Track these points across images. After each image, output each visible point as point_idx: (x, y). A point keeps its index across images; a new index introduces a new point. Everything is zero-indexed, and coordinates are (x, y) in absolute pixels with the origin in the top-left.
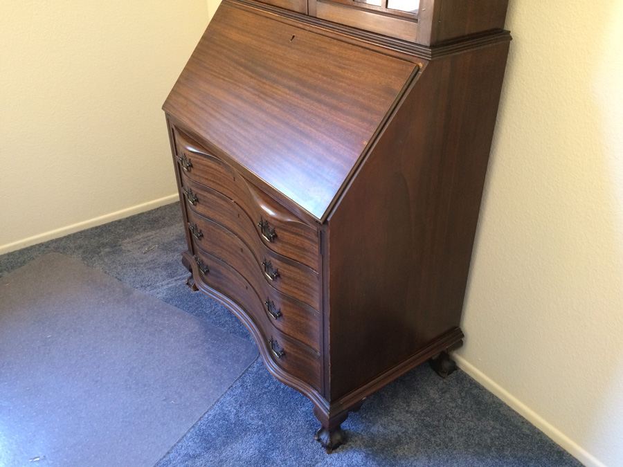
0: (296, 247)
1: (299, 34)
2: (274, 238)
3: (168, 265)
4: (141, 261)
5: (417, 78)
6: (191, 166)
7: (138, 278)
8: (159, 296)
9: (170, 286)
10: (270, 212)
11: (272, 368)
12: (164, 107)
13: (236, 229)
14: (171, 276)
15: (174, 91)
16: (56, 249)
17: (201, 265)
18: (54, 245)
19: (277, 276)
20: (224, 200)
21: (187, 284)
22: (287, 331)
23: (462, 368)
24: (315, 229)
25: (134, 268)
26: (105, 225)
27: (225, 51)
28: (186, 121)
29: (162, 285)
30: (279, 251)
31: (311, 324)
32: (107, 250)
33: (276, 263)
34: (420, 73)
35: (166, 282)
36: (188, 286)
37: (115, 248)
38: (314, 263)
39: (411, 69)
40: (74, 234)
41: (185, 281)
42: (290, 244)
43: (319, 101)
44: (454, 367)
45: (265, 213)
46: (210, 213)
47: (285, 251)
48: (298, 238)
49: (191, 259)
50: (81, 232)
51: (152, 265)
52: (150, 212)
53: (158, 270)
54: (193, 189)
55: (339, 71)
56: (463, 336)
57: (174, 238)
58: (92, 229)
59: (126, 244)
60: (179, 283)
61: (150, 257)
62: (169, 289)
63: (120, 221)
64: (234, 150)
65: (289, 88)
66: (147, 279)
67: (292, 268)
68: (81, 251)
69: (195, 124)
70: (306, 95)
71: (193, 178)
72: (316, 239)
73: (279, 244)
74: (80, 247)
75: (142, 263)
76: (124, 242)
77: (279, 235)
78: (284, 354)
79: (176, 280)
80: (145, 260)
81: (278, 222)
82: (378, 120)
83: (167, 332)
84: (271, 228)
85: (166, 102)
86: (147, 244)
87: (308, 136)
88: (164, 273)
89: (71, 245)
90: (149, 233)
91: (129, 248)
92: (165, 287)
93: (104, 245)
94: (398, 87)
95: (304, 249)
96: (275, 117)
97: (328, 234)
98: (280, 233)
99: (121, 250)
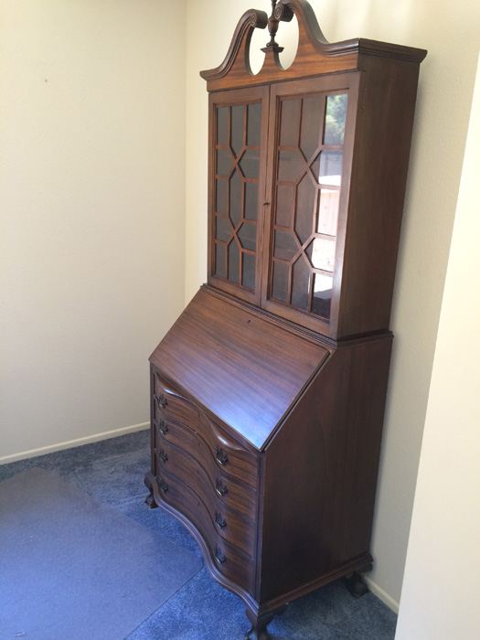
0: (241, 469)
1: (253, 320)
2: (226, 462)
3: (131, 485)
4: (108, 480)
5: (328, 360)
6: (166, 404)
7: (105, 494)
8: (121, 510)
10: (225, 442)
11: (215, 574)
12: (150, 359)
13: (196, 454)
14: (132, 494)
15: (159, 348)
16: (39, 465)
17: (161, 484)
18: (36, 461)
19: (226, 492)
20: (190, 431)
21: (146, 502)
22: (229, 540)
23: (373, 592)
24: (256, 456)
25: (102, 485)
26: (79, 447)
27: (200, 324)
28: (166, 370)
29: (125, 502)
30: (229, 472)
31: (248, 533)
32: (81, 468)
33: (225, 481)
34: (330, 356)
35: (127, 499)
36: (146, 504)
37: (87, 467)
38: (254, 483)
39: (324, 354)
40: (55, 453)
41: (144, 499)
42: (237, 467)
43: (264, 367)
44: (366, 590)
45: (221, 443)
46: (176, 441)
47: (233, 472)
48: (243, 462)
49: (153, 480)
50: (60, 452)
51: (117, 484)
52: (117, 438)
53: (122, 488)
54: (166, 421)
55: (278, 348)
56: (372, 560)
57: (136, 462)
58: (68, 450)
59: (97, 465)
60: (139, 500)
61: (116, 477)
62: (130, 505)
63: (92, 444)
64: (202, 395)
65: (244, 356)
66: (113, 495)
67: (237, 486)
68: (59, 468)
69: (173, 373)
70: (254, 362)
71: (166, 412)
72: (257, 464)
73: (229, 467)
74: (59, 464)
75: (109, 482)
76: (94, 462)
77: (230, 460)
78: (224, 561)
79: (136, 498)
80: (111, 479)
81: (229, 450)
82: (302, 384)
83: (127, 541)
84: (224, 453)
86: (114, 465)
87: (255, 391)
88: (127, 491)
89: (52, 463)
90: (116, 457)
91: (99, 468)
92: (127, 503)
93: (78, 464)
94: (316, 364)
95: (247, 471)
96: (233, 375)
97: (265, 459)
98: (229, 457)
99: (92, 470)
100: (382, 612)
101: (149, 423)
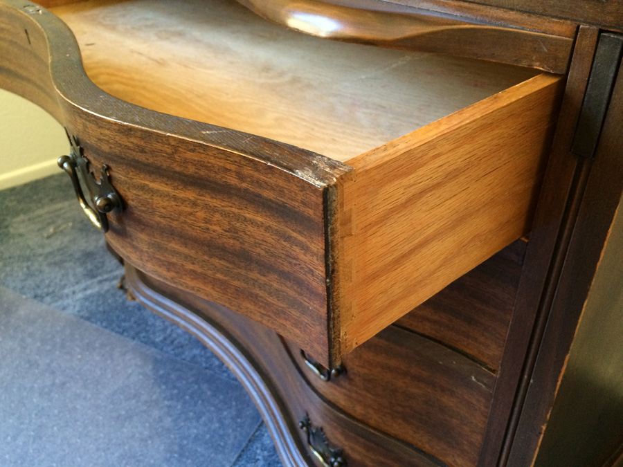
3: (88, 255)
4: (40, 251)
7: (30, 282)
9: (89, 292)
14: (91, 275)
21: (122, 287)
25: (25, 264)
29: (74, 293)
35: (83, 285)
36: (121, 292)
41: (116, 283)
51: (58, 258)
53: (68, 265)
59: (18, 225)
60: (106, 286)
61: (57, 243)
62: (86, 299)
66: (47, 282)
75: (41, 255)
76: (15, 220)
79: (100, 282)
80: (48, 250)
83: (57, 396)
86: (53, 222)
88: (80, 270)
92: (80, 296)
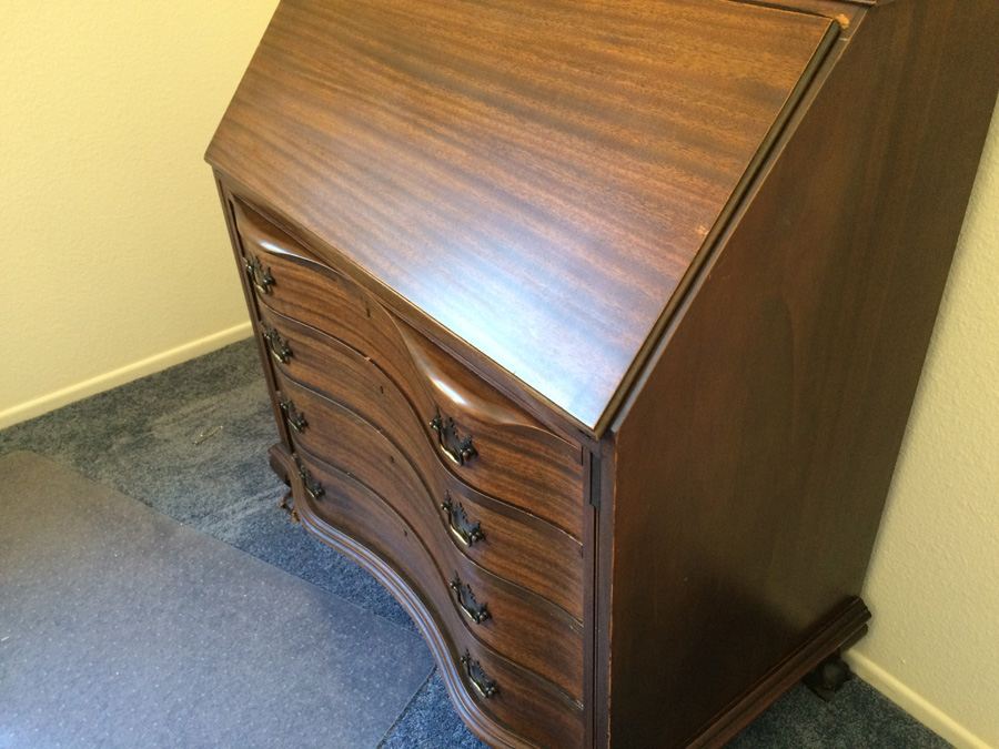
0: (526, 480)
2: (470, 456)
3: (245, 467)
4: (191, 461)
5: (838, 55)
6: (273, 282)
7: (185, 500)
8: (228, 535)
9: (249, 512)
10: (457, 397)
12: (209, 156)
13: (377, 415)
14: (250, 491)
15: (228, 121)
16: (25, 444)
17: (308, 479)
18: (22, 434)
19: (479, 535)
20: (351, 357)
21: (284, 506)
22: (503, 648)
23: (861, 674)
24: (577, 445)
25: (176, 478)
26: (120, 389)
27: (333, 25)
28: (256, 185)
29: (234, 512)
30: (484, 487)
31: (562, 642)
32: (124, 440)
33: (475, 512)
34: (846, 40)
35: (243, 503)
36: (285, 511)
37: (140, 433)
38: (576, 520)
39: (818, 33)
40: (61, 411)
41: (279, 500)
42: (510, 474)
43: (569, 129)
44: (847, 674)
45: (448, 401)
46: (320, 381)
47: (498, 487)
48: (532, 461)
49: (288, 463)
50: (74, 406)
51: (212, 470)
52: (207, 358)
53: (223, 478)
54: (281, 330)
55: (613, 51)
56: (869, 615)
57: (251, 411)
58: (95, 397)
59: (162, 427)
60: (268, 505)
61: (208, 451)
62: (247, 520)
63: (149, 379)
64: (365, 249)
65: (489, 100)
66: (203, 499)
67: (513, 524)
68: (73, 444)
69: (275, 191)
70: (531, 115)
71: (278, 307)
72: (580, 470)
73: (484, 472)
74: (72, 436)
75: (193, 466)
76: (157, 421)
77: (481, 451)
78: (497, 692)
79: (260, 500)
80: (200, 459)
81: (479, 424)
82: (733, 170)
84: (463, 435)
85: (213, 145)
86: (202, 424)
87: (543, 216)
88: (237, 485)
89: (55, 435)
90: (207, 402)
91: (167, 435)
92: (240, 516)
93: (117, 431)
94: (786, 79)
95: (543, 486)
96: (456, 171)
98: (484, 448)
99: (152, 440)
100: (896, 729)
101: (249, 324)
